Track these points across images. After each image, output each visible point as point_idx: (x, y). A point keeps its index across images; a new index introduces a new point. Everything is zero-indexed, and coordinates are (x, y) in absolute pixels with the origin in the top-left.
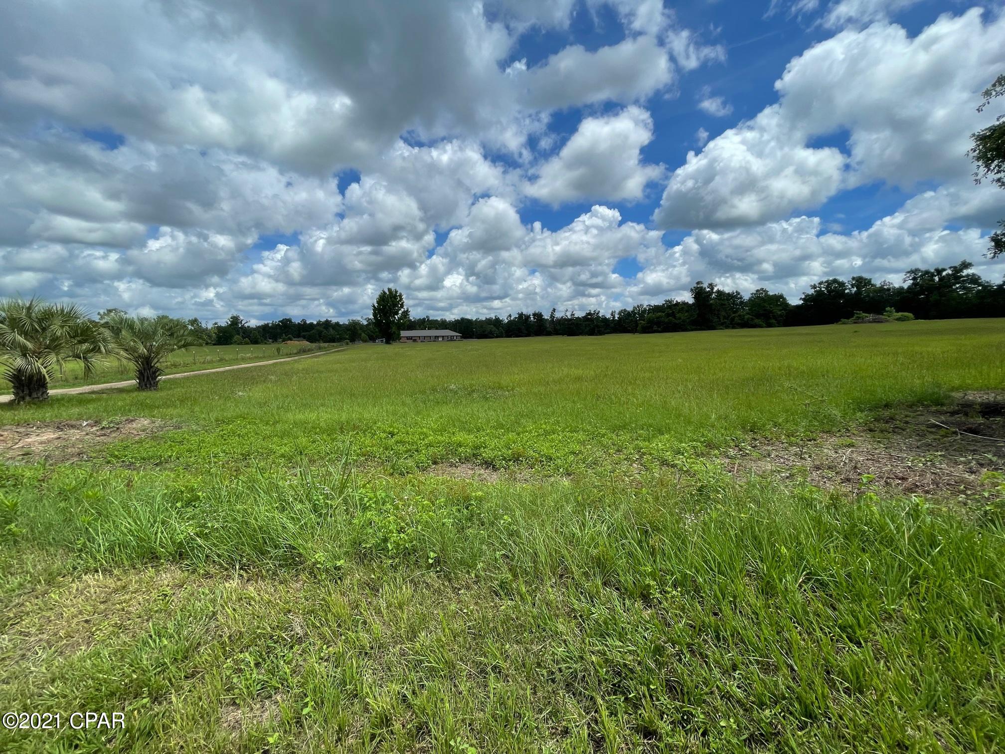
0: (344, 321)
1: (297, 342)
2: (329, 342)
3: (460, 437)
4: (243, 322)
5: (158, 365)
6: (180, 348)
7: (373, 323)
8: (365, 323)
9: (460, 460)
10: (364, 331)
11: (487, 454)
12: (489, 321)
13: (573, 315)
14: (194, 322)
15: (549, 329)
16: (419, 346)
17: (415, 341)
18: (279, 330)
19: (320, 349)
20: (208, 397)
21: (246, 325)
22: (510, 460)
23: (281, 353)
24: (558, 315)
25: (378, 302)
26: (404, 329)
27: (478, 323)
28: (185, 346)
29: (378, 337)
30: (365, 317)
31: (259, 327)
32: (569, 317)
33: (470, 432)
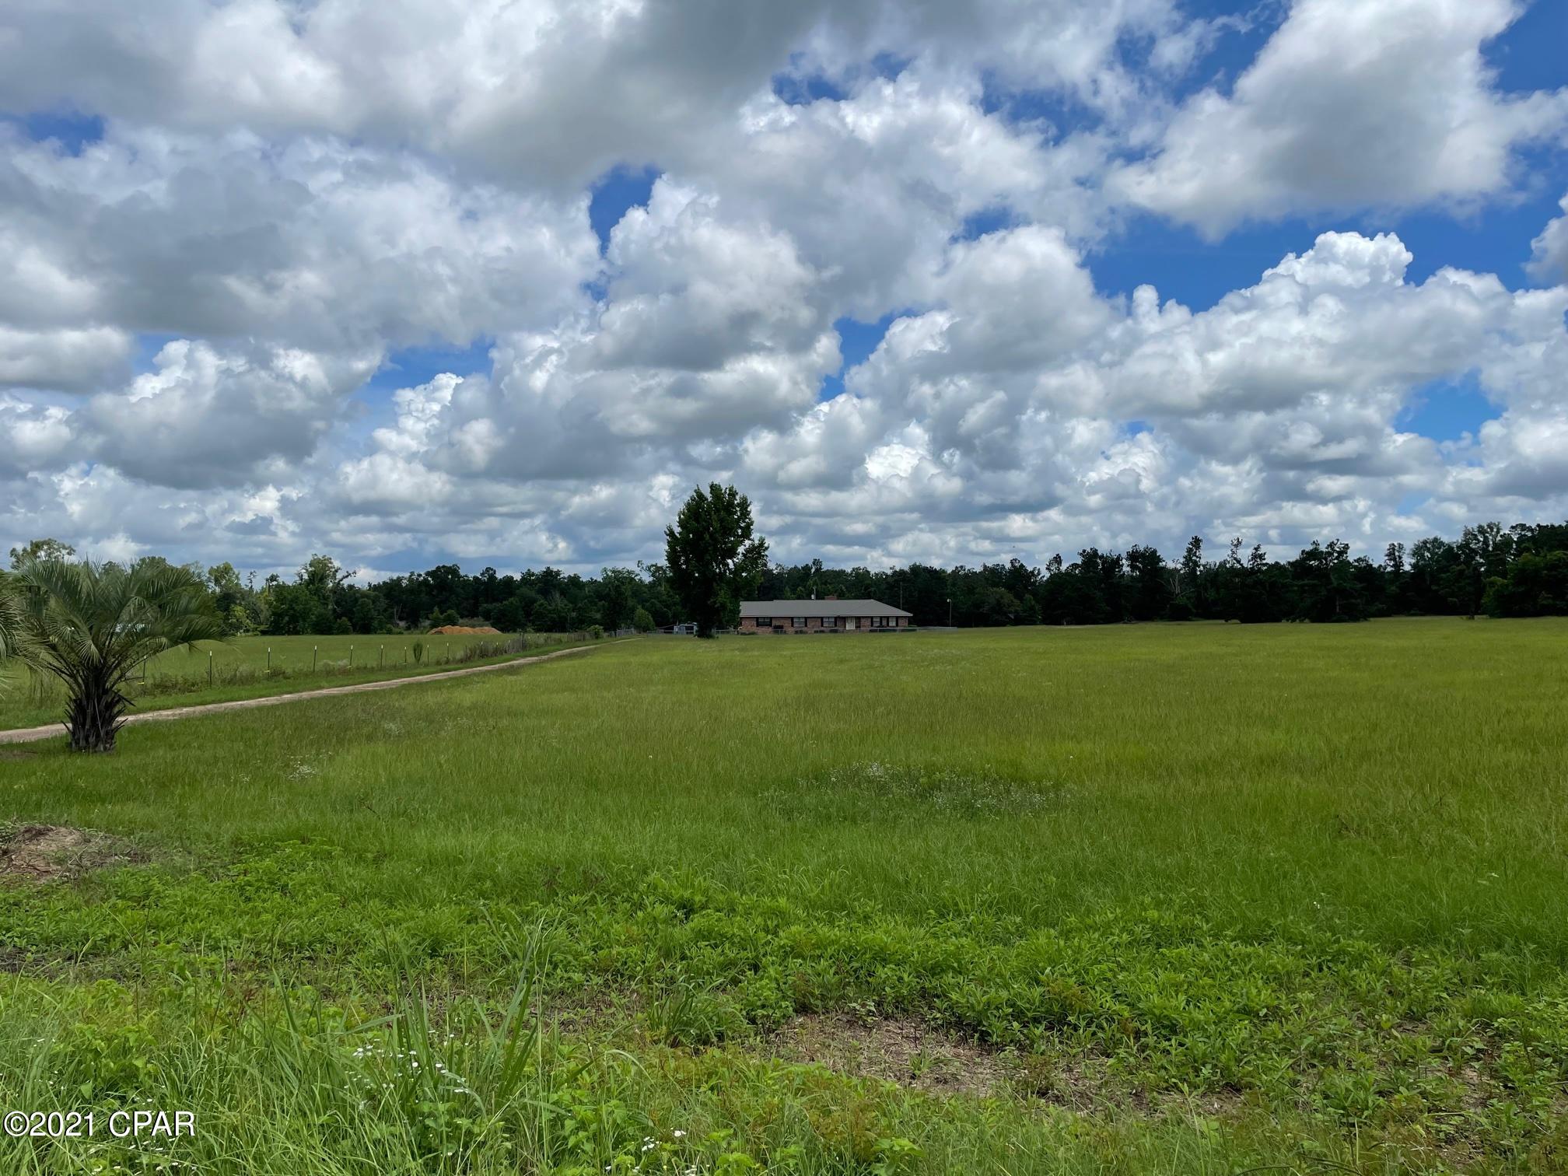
0: (590, 572)
1: (467, 630)
2: (549, 630)
3: (887, 931)
4: (339, 576)
5: (122, 687)
6: (175, 642)
7: (668, 580)
8: (647, 578)
9: (879, 1004)
10: (642, 602)
11: (966, 994)
12: (993, 574)
13: (1257, 556)
14: (222, 573)
15: (1181, 601)
16: (792, 647)
17: (779, 629)
18: (424, 597)
19: (524, 648)
20: (227, 777)
21: (346, 583)
22: (1036, 1021)
23: (424, 658)
24: (1211, 557)
25: (681, 523)
26: (749, 598)
27: (962, 580)
28: (188, 637)
29: (677, 619)
30: (647, 562)
31: (376, 588)
32: (1246, 563)
33: (917, 915)
